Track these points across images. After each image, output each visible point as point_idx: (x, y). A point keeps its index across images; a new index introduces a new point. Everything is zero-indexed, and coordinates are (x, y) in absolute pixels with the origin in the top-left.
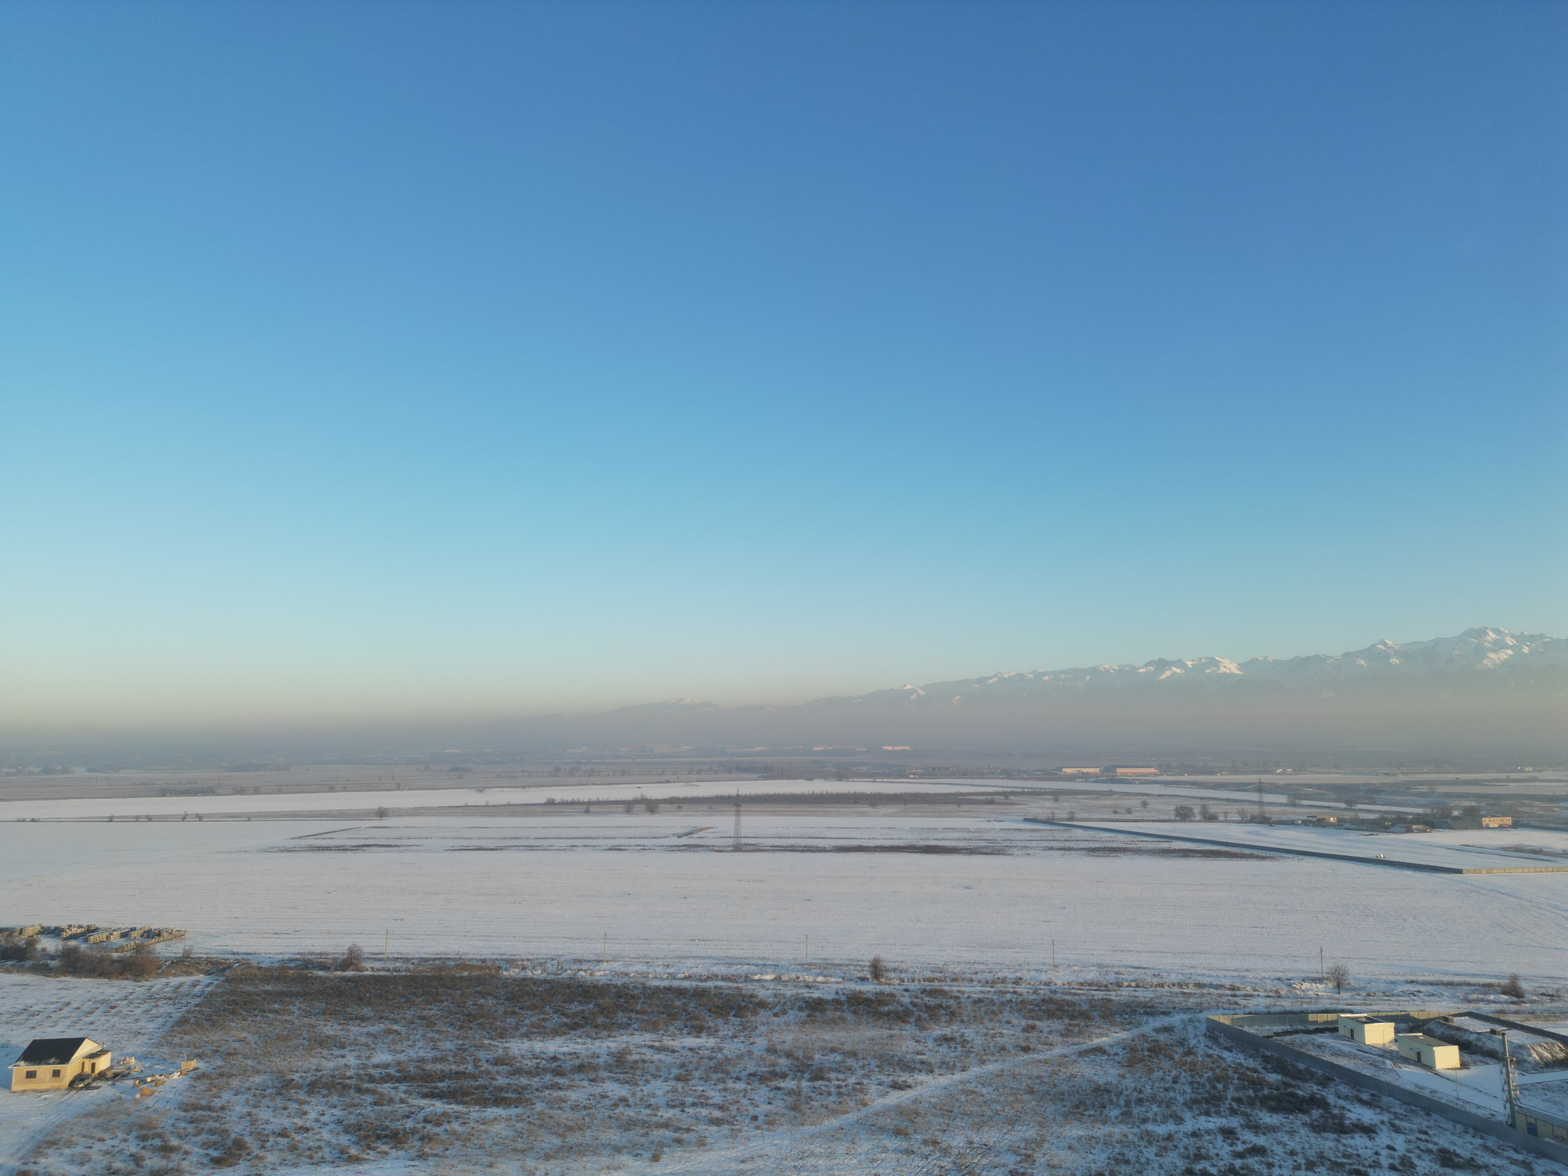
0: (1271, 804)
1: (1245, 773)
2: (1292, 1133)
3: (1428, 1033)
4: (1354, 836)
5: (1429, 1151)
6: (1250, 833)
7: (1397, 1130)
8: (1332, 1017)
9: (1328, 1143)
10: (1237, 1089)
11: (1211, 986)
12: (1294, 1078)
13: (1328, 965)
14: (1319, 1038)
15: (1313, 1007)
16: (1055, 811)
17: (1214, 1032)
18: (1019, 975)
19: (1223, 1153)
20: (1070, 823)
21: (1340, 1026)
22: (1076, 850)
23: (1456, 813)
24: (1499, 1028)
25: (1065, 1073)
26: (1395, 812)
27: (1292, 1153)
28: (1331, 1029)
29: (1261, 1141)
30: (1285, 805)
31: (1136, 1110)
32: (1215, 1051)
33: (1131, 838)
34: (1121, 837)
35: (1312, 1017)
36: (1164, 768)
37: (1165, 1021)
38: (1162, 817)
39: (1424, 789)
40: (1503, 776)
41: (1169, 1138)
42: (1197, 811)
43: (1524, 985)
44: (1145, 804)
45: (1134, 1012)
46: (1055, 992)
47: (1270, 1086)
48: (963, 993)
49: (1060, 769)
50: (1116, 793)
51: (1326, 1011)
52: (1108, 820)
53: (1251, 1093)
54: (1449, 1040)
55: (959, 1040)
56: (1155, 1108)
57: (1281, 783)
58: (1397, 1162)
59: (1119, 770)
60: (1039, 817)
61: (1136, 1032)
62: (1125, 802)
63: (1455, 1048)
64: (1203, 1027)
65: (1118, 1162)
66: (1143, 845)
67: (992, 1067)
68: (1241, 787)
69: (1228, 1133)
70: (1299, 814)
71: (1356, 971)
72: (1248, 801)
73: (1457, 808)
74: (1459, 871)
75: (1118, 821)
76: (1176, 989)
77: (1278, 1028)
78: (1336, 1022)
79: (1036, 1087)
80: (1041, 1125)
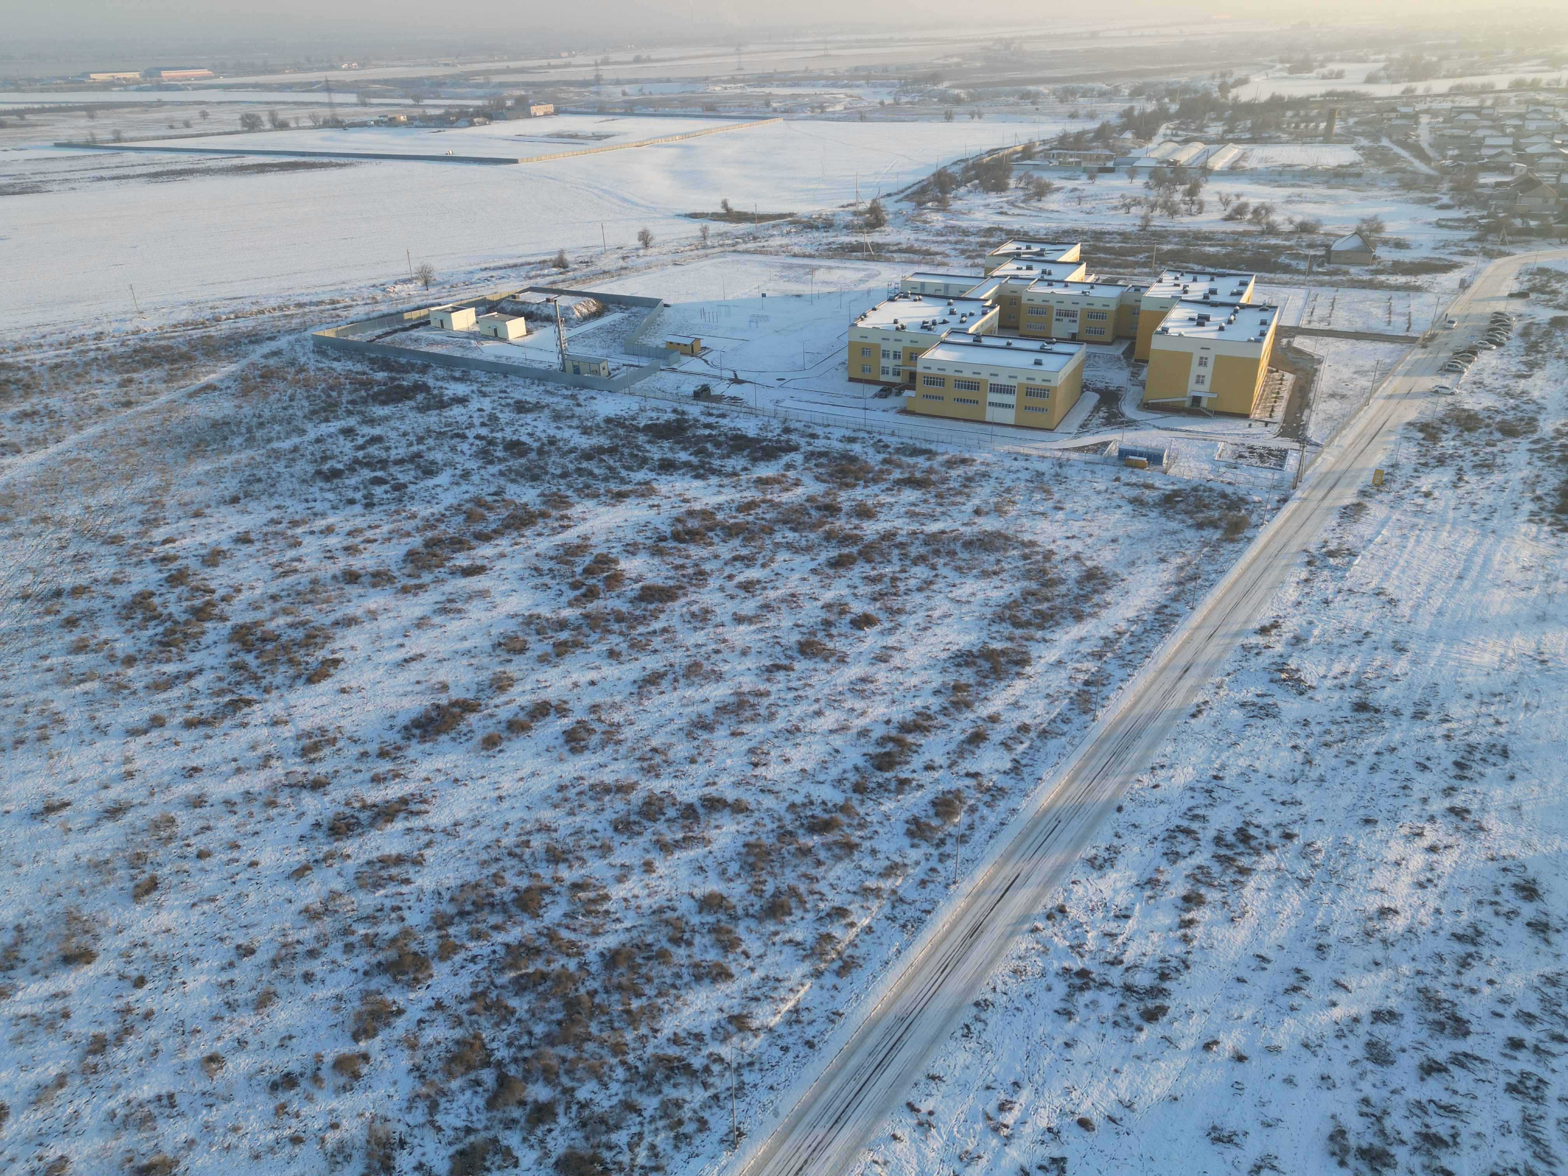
0: (342, 105)
1: (311, 70)
2: (402, 418)
3: (502, 311)
4: (425, 134)
5: (508, 405)
6: (325, 139)
7: (484, 395)
8: (424, 312)
9: (432, 419)
10: (350, 393)
11: (311, 304)
12: (399, 372)
13: (416, 266)
14: (415, 333)
15: (407, 306)
16: (95, 131)
17: (322, 347)
18: (98, 329)
19: (346, 450)
20: (117, 144)
21: (431, 319)
22: (133, 177)
23: (509, 103)
24: (552, 296)
25: (177, 417)
26: (458, 106)
27: (405, 434)
28: (425, 323)
29: (377, 431)
30: (355, 105)
31: (259, 434)
32: (325, 364)
33: (196, 156)
34: (184, 156)
35: (407, 316)
36: (220, 69)
37: (273, 346)
38: (227, 129)
39: (480, 80)
40: (544, 62)
41: (295, 449)
42: (265, 118)
43: (568, 257)
44: (204, 115)
45: (238, 344)
46: (147, 340)
47: (379, 383)
48: (33, 361)
49: (86, 75)
50: (166, 103)
51: (419, 308)
52: (164, 138)
53: (363, 393)
54: (517, 314)
55: (43, 411)
56: (277, 427)
57: (348, 80)
58: (485, 420)
59: (164, 74)
60: (75, 140)
61: (244, 362)
62: (180, 114)
63: (522, 320)
64: (310, 344)
65: (249, 483)
66: (212, 164)
67: (91, 431)
68: (308, 87)
69: (348, 432)
70: (370, 114)
71: (440, 268)
72: (317, 103)
73: (510, 97)
74: (515, 161)
75: (176, 137)
76: (277, 313)
77: (379, 332)
78: (428, 316)
79: (148, 438)
80: (163, 471)
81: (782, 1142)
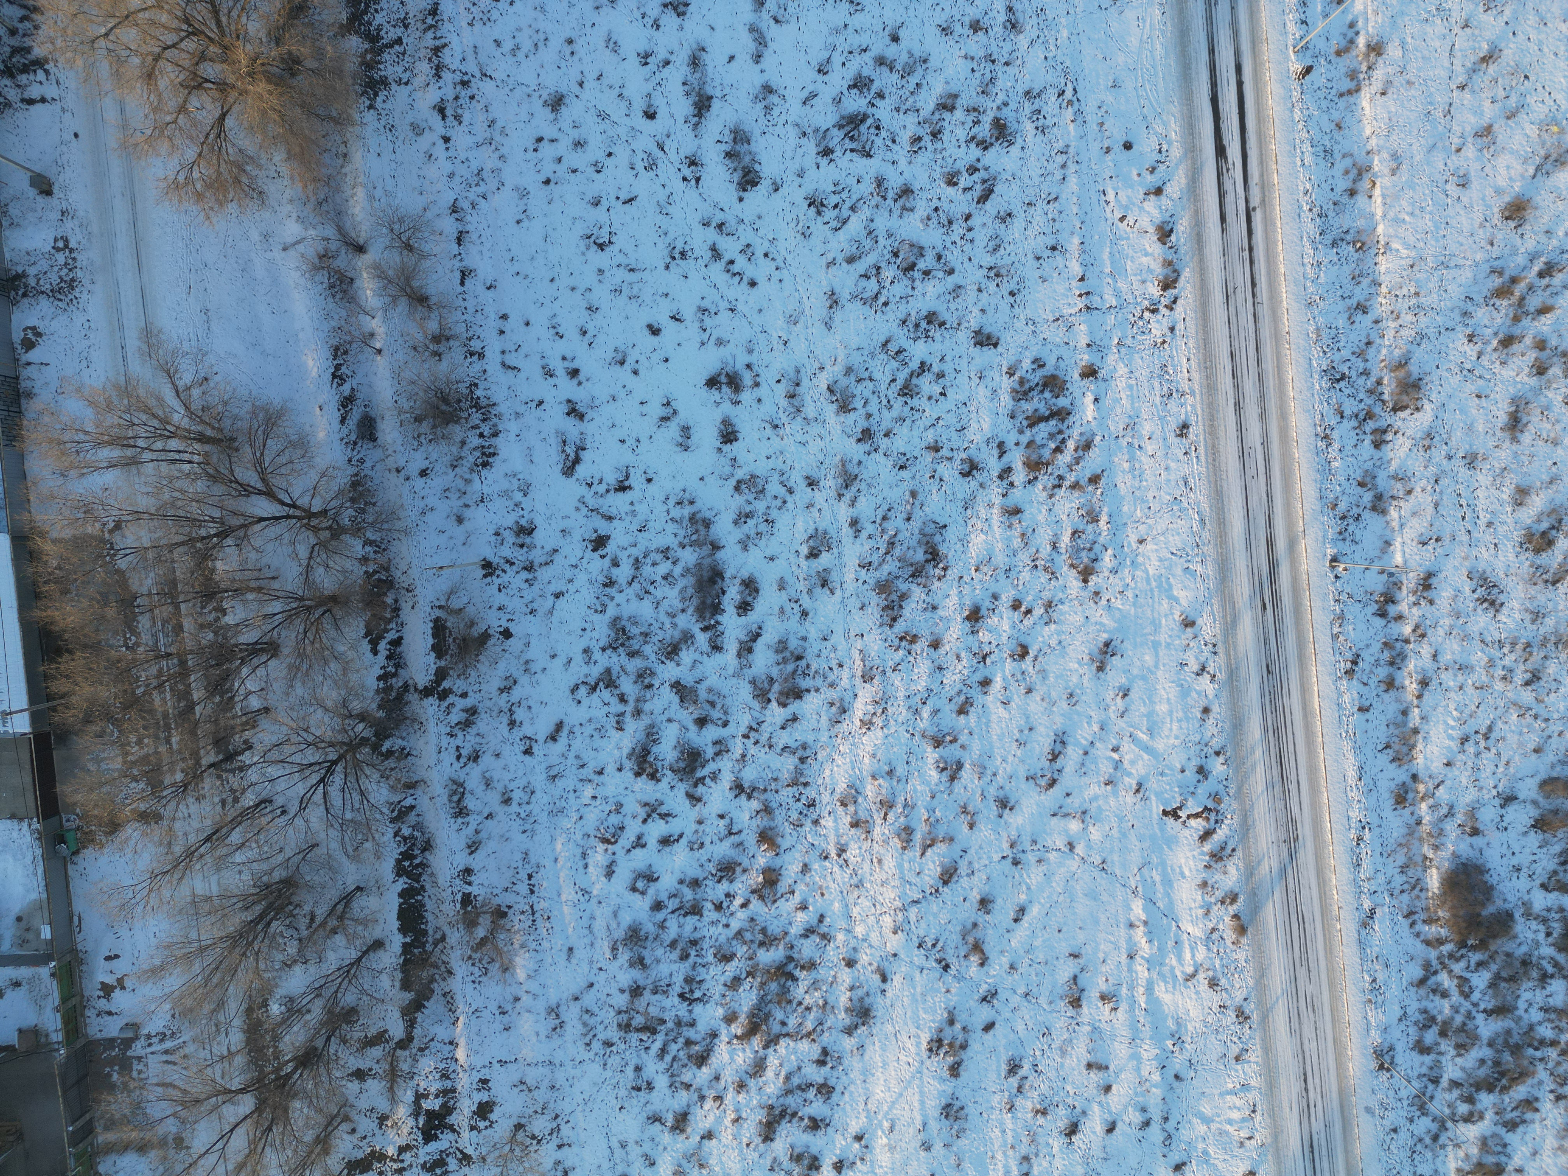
81: (1341, 1091)
